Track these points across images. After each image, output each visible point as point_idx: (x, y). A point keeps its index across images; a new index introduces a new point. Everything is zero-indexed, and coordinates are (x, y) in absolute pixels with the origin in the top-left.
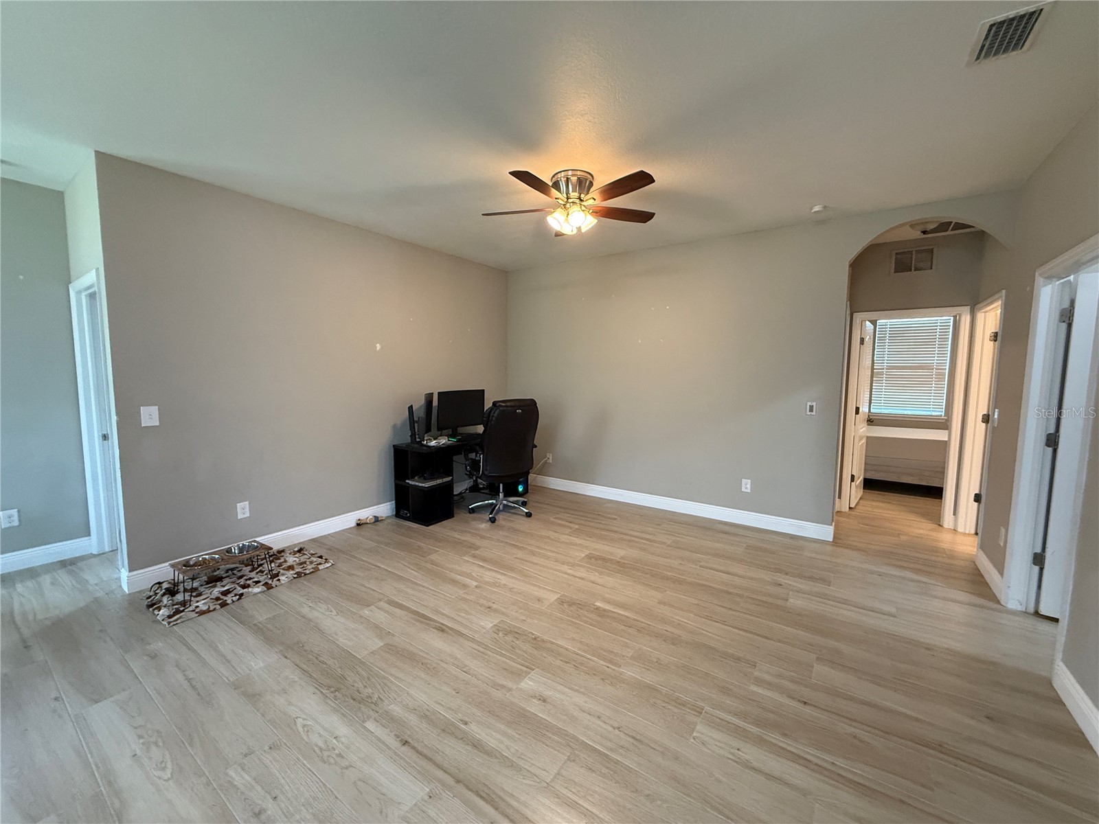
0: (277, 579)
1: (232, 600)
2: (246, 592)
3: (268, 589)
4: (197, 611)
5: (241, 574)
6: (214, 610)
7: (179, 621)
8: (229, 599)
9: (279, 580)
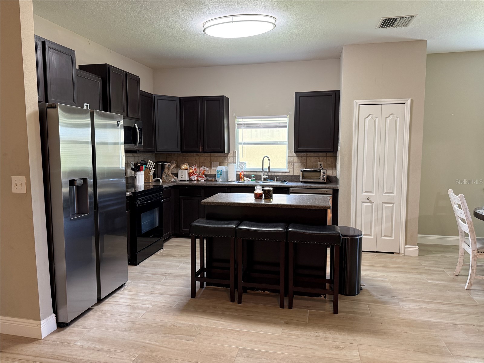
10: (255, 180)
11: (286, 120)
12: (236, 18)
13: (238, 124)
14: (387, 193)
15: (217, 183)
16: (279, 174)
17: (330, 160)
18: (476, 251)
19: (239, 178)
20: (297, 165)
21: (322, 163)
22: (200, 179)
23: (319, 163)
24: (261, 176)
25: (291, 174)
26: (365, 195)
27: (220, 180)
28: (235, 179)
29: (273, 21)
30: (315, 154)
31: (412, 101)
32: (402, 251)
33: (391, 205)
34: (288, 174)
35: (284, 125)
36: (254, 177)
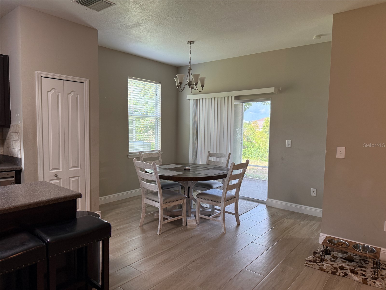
0: (374, 281)
1: (340, 274)
2: (350, 275)
3: (364, 283)
4: (321, 267)
5: (365, 266)
6: (327, 272)
7: (309, 266)
8: (339, 272)
9: (374, 283)
14: (72, 167)
18: (162, 203)
26: (53, 172)
31: (89, 81)
33: (76, 178)
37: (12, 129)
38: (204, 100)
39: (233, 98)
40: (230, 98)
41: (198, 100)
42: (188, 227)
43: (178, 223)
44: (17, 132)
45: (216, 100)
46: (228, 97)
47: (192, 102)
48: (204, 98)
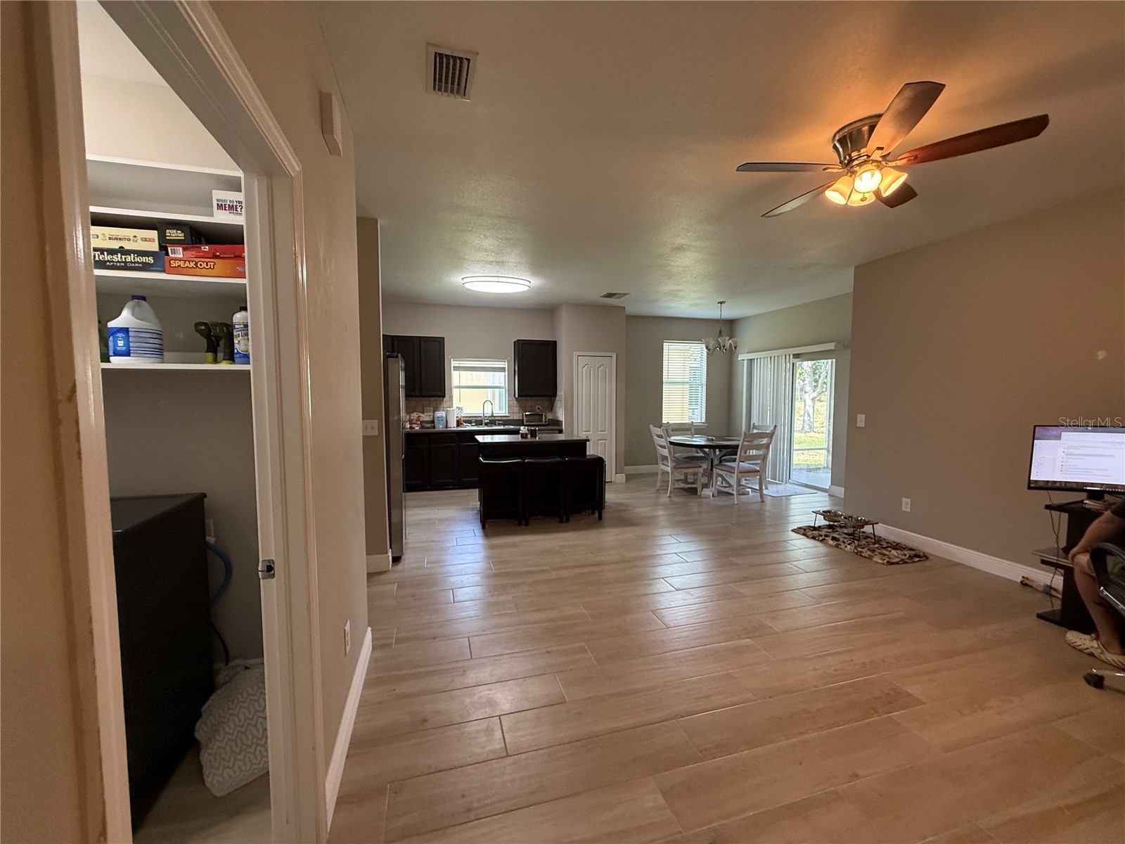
10: (476, 425)
11: (504, 364)
12: (501, 279)
13: (454, 367)
14: (601, 431)
15: (436, 429)
16: (499, 418)
17: (546, 404)
18: (674, 469)
19: (459, 423)
20: (516, 409)
21: (540, 407)
22: (414, 426)
23: (537, 407)
24: (481, 421)
25: (511, 418)
27: (441, 427)
28: (455, 426)
29: (528, 283)
30: (534, 398)
31: (617, 355)
32: (613, 480)
33: (604, 441)
34: (509, 418)
35: (503, 369)
36: (474, 422)
37: (557, 398)
38: (759, 360)
39: (791, 356)
40: (788, 357)
41: (751, 361)
42: (702, 496)
43: (693, 491)
44: (560, 401)
45: (773, 358)
46: (786, 356)
47: (745, 362)
48: (759, 357)
